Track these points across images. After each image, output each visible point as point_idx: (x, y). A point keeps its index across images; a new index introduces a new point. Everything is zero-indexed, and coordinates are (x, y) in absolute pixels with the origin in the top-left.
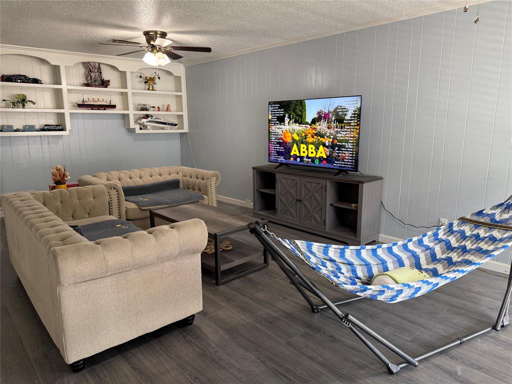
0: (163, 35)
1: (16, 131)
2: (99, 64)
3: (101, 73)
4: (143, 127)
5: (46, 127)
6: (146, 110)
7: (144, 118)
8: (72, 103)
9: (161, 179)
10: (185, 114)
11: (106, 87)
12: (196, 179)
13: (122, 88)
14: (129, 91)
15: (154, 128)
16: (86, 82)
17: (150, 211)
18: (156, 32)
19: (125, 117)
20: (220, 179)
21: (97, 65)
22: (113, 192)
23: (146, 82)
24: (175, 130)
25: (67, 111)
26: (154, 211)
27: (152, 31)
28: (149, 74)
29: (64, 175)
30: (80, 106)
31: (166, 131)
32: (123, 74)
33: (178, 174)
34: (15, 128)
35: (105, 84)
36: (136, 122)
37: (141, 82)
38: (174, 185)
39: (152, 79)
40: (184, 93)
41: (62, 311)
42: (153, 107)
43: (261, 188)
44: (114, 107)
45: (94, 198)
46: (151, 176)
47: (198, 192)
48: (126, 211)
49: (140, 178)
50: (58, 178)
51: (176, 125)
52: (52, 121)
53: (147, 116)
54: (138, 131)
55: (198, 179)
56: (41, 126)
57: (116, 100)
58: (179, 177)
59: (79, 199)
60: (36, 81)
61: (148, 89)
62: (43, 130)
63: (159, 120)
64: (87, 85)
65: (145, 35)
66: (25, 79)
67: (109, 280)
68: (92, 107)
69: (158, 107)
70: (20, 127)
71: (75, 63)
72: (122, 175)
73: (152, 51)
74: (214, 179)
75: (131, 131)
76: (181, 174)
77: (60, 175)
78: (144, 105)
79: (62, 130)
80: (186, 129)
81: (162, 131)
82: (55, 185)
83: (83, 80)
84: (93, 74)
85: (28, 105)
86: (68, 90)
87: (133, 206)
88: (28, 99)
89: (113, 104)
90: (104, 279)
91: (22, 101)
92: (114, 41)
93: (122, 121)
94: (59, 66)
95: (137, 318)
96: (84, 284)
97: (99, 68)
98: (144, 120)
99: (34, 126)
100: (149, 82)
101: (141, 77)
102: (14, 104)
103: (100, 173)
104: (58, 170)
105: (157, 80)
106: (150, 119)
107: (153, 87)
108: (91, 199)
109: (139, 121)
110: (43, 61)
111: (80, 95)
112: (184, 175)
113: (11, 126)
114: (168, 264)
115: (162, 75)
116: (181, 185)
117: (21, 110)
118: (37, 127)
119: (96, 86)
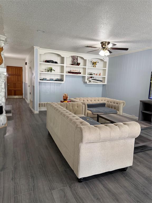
0: (109, 43)
1: (47, 80)
2: (77, 56)
3: (77, 60)
4: (90, 81)
5: (57, 80)
6: (92, 75)
7: (90, 78)
8: (66, 71)
9: (98, 102)
10: (106, 77)
11: (79, 65)
12: (113, 104)
13: (84, 66)
14: (87, 67)
15: (94, 82)
16: (72, 64)
17: (98, 115)
18: (106, 42)
19: (84, 77)
20: (125, 104)
21: (76, 57)
22: (84, 105)
23: (93, 64)
24: (101, 83)
25: (65, 74)
26: (100, 115)
27: (104, 42)
28: (94, 61)
29: (67, 97)
30: (69, 72)
31: (98, 83)
32: (85, 61)
33: (105, 101)
34: (47, 79)
35: (78, 64)
36: (88, 79)
37: (91, 64)
38: (103, 105)
39: (96, 63)
40: (107, 69)
41: (80, 154)
42: (94, 74)
43: (143, 111)
44: (80, 73)
45: (77, 107)
46: (95, 101)
47: (114, 109)
48: (87, 114)
49: (91, 101)
50: (65, 98)
51: (102, 81)
52: (59, 78)
53: (91, 77)
54: (88, 83)
55: (114, 103)
56: (55, 79)
57: (81, 71)
58: (106, 102)
59: (72, 107)
60: (56, 63)
61: (94, 67)
62: (56, 80)
63: (96, 79)
64: (72, 65)
65: (101, 43)
66: (52, 62)
67: (99, 144)
68: (73, 73)
69: (96, 74)
70: (49, 79)
71: (69, 56)
72: (85, 99)
73: (103, 50)
74: (122, 104)
75: (85, 83)
76: (106, 101)
77: (66, 97)
78: (91, 73)
79: (62, 81)
80: (106, 83)
81: (96, 83)
82: (63, 101)
83: (71, 63)
84: (75, 61)
85: (53, 71)
86: (66, 66)
87: (90, 112)
88: (53, 69)
89: (80, 72)
90: (97, 143)
91: (51, 70)
92: (87, 47)
93: (82, 79)
94: (64, 57)
95: (107, 163)
96: (89, 144)
97: (77, 58)
98: (91, 79)
99: (53, 79)
100: (94, 64)
101: (91, 62)
102: (48, 71)
103: (77, 98)
104: (65, 95)
105: (97, 63)
106: (93, 78)
107: (95, 66)
108: (76, 107)
109: (89, 79)
110: (59, 55)
111: (69, 68)
112: (108, 101)
113: (46, 79)
114: (122, 141)
115: (99, 61)
116: (106, 106)
117: (50, 73)
118: (54, 80)
119: (75, 65)
